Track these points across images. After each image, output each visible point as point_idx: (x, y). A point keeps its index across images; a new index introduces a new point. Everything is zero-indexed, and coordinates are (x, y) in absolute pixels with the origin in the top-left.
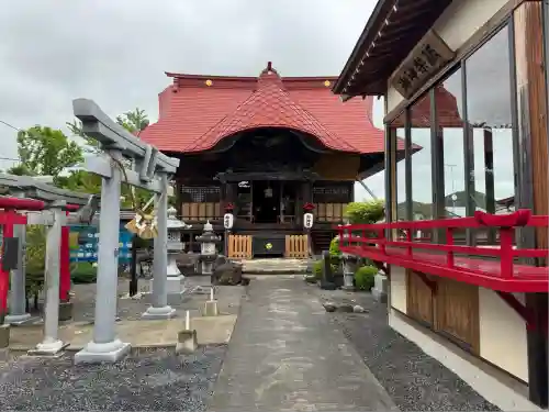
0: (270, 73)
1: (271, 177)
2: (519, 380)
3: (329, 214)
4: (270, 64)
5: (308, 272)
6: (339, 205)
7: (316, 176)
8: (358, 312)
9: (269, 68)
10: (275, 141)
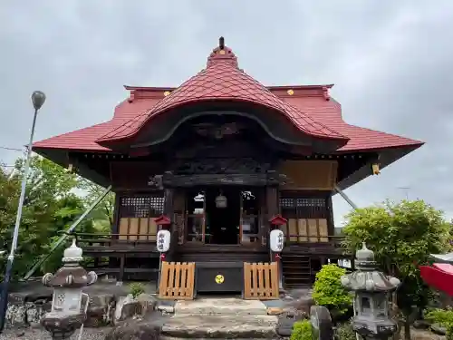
0: (222, 52)
1: (224, 180)
3: (303, 232)
4: (222, 40)
6: (314, 221)
9: (222, 47)
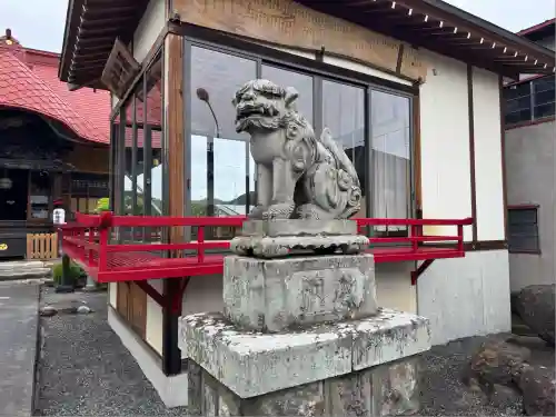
0: (9, 42)
2: (155, 351)
4: (9, 31)
5: (48, 275)
7: (71, 167)
8: (84, 312)
9: (9, 38)
10: (16, 122)
